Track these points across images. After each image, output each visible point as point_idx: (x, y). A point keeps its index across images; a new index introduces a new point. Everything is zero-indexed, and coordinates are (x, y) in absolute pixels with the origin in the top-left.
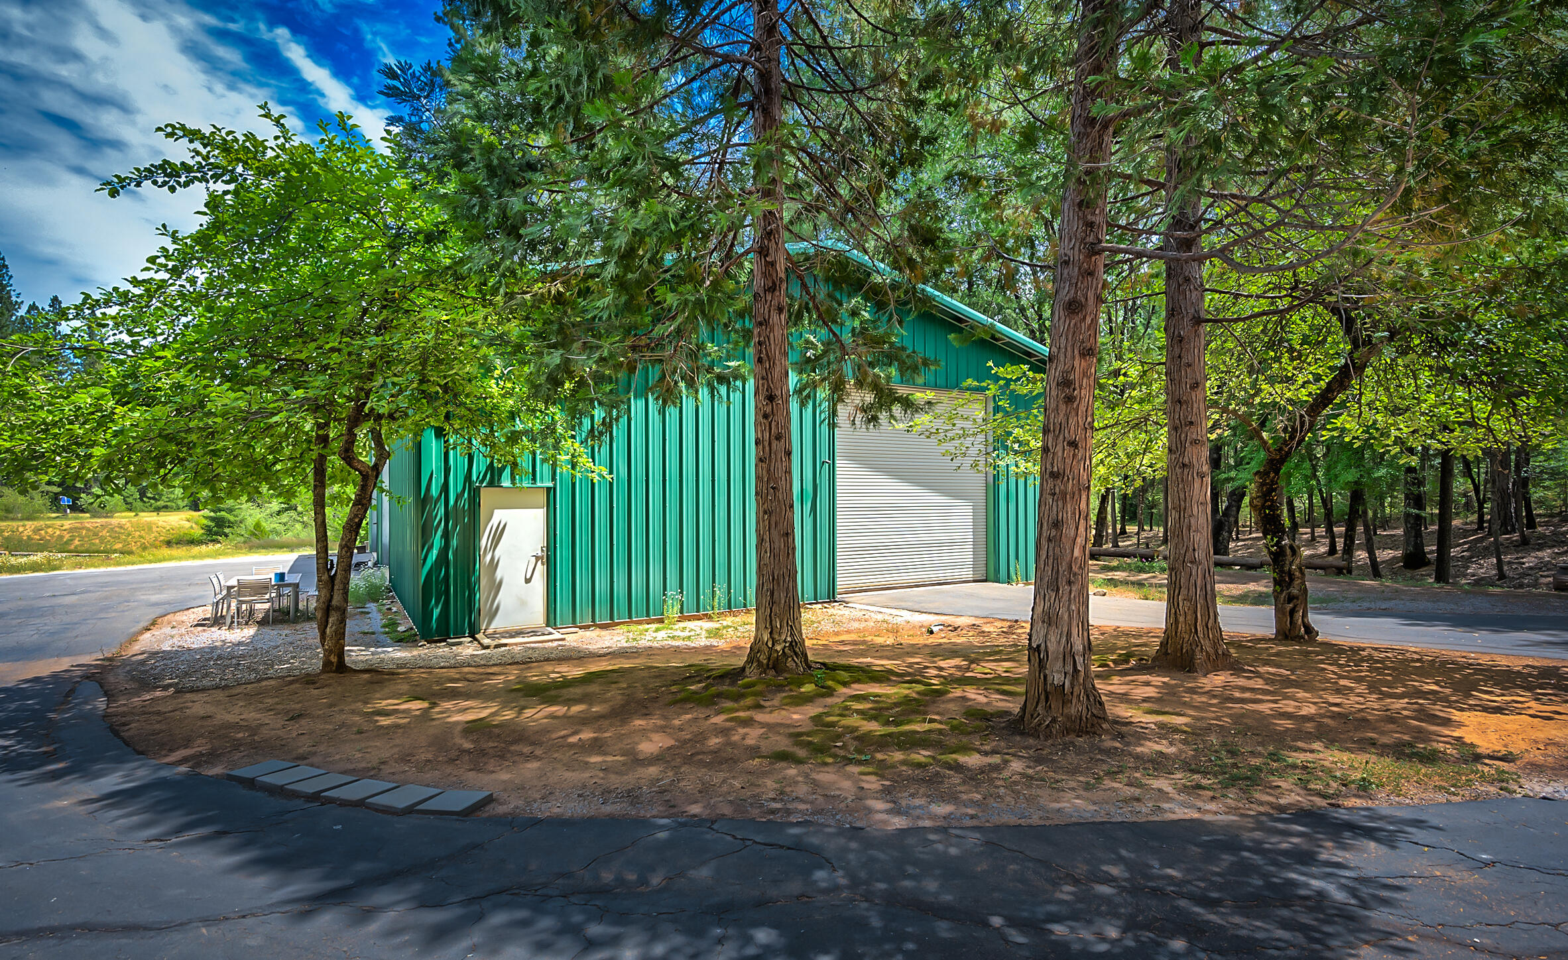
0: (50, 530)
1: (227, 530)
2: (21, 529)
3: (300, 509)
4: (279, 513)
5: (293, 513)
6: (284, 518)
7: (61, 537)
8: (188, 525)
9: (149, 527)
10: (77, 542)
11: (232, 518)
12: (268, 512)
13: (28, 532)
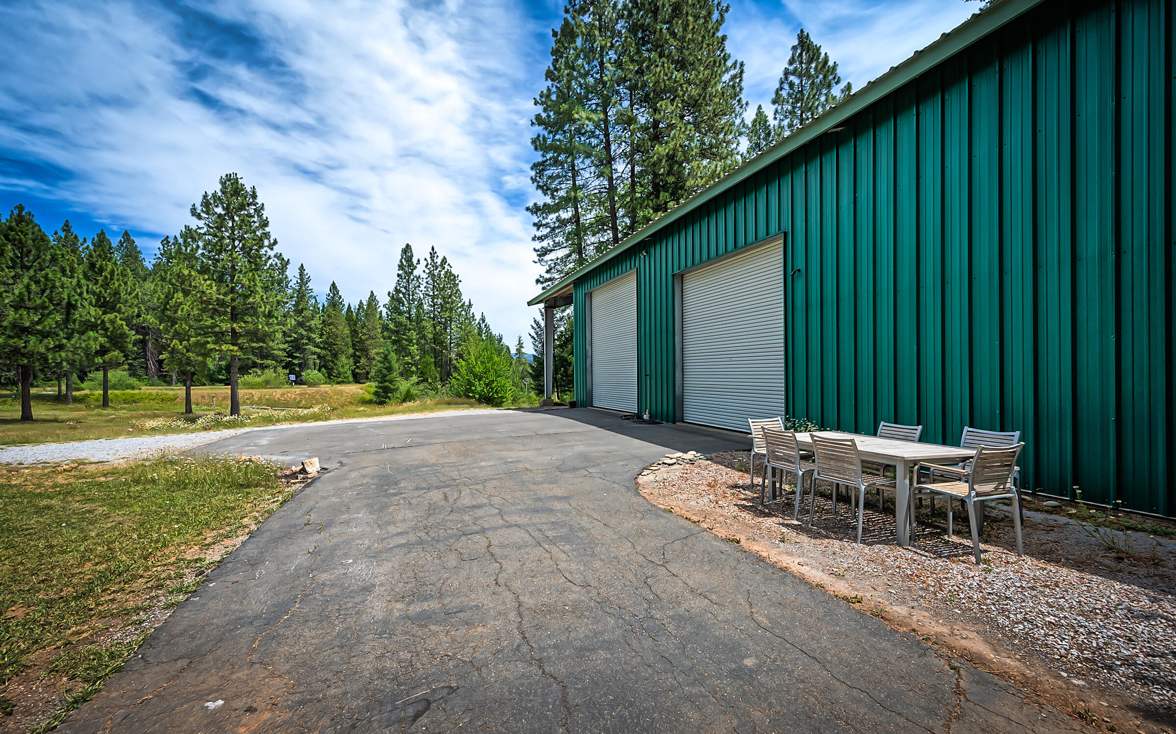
0: (289, 394)
1: (390, 395)
2: (274, 394)
3: (430, 380)
4: (418, 383)
5: (426, 384)
6: (421, 387)
7: (295, 399)
8: (361, 391)
9: (341, 393)
10: (303, 402)
11: (392, 387)
12: (412, 383)
13: (278, 396)
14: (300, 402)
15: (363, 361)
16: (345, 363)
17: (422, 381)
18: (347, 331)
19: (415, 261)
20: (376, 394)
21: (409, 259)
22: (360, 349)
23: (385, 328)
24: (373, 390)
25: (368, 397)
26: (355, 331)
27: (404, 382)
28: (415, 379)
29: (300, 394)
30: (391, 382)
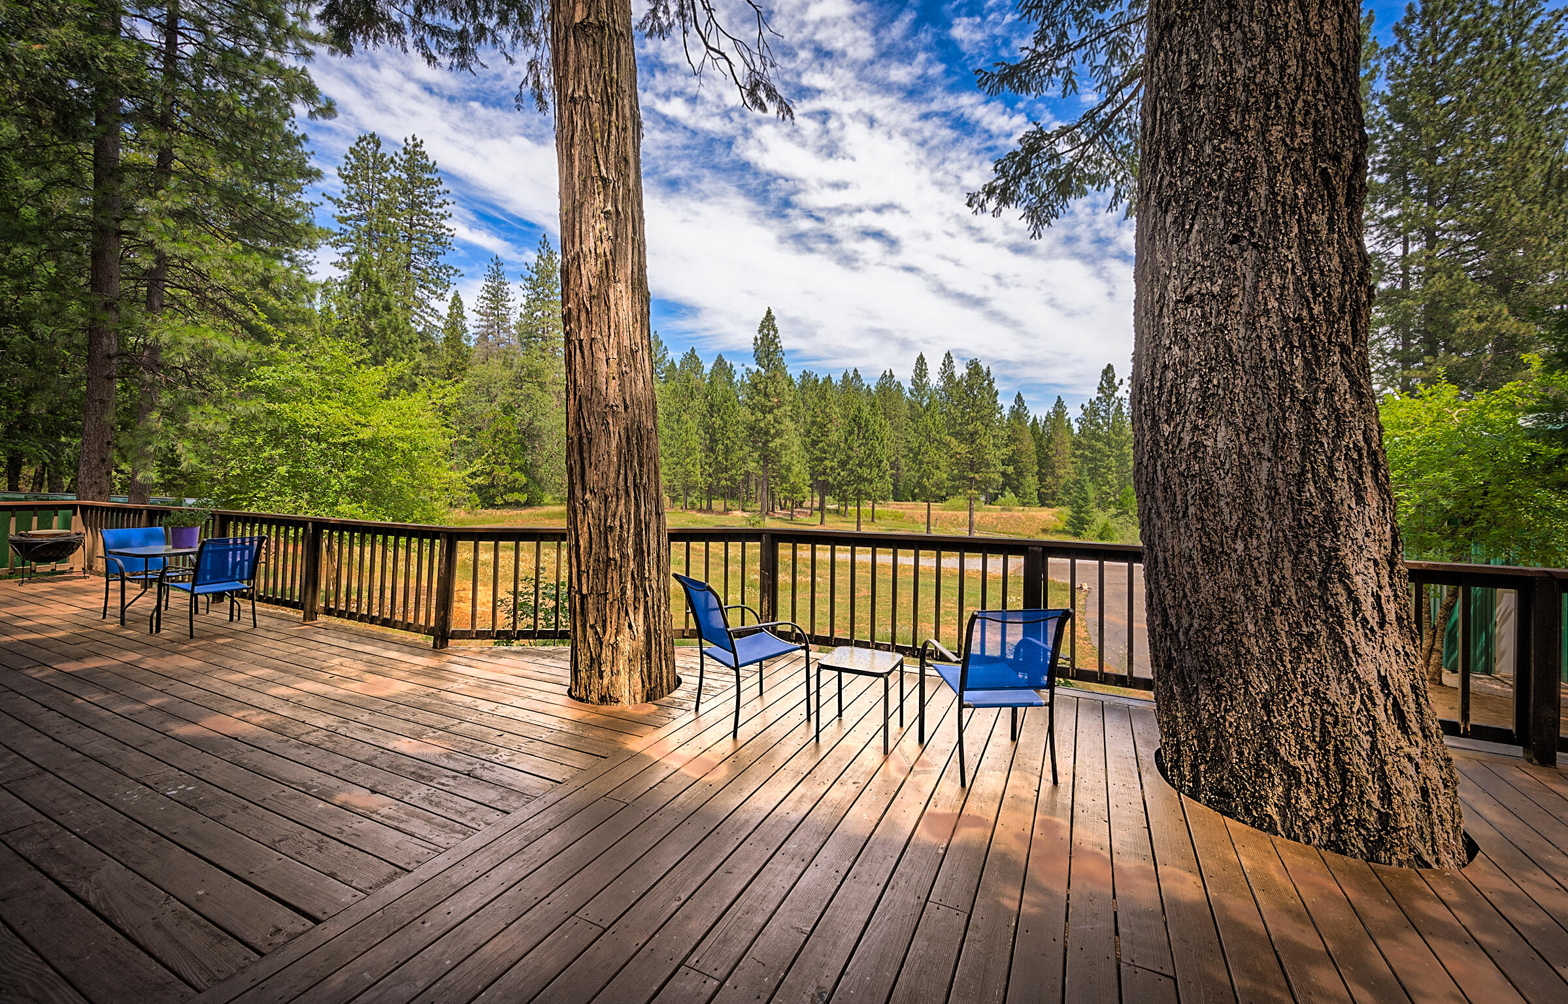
1: (1086, 527)
8: (1051, 518)
9: (1033, 519)
10: (1000, 526)
11: (1088, 518)
14: (996, 526)
15: (1049, 479)
16: (1031, 482)
17: (1121, 514)
18: (1033, 447)
19: (1116, 381)
20: (1069, 523)
21: (1110, 381)
22: (1045, 465)
23: (1077, 445)
24: (1066, 518)
25: (1061, 526)
26: (1040, 446)
27: (1101, 514)
28: (1113, 510)
29: (997, 518)
30: (1087, 512)
